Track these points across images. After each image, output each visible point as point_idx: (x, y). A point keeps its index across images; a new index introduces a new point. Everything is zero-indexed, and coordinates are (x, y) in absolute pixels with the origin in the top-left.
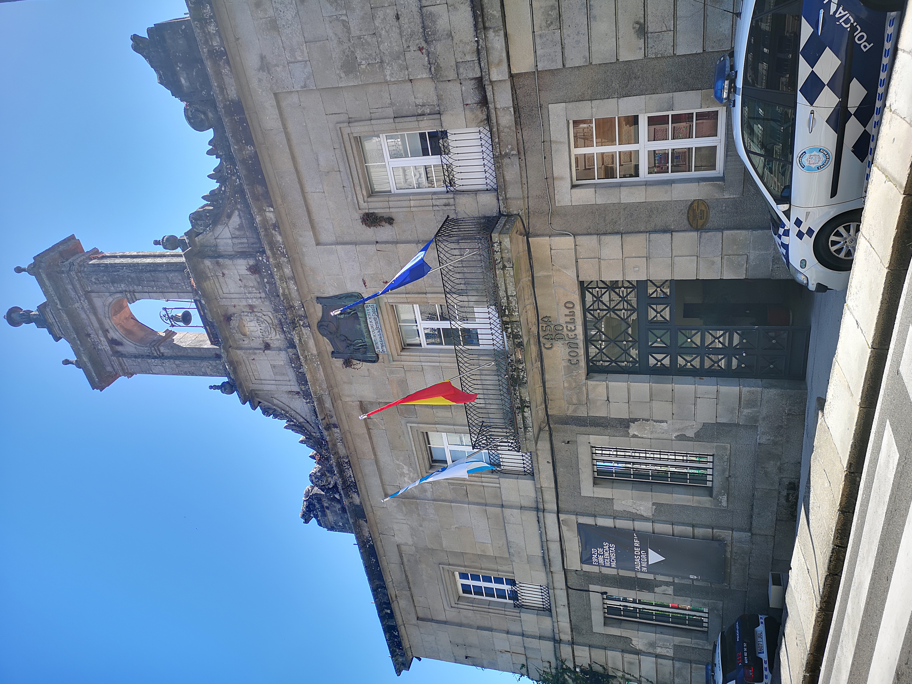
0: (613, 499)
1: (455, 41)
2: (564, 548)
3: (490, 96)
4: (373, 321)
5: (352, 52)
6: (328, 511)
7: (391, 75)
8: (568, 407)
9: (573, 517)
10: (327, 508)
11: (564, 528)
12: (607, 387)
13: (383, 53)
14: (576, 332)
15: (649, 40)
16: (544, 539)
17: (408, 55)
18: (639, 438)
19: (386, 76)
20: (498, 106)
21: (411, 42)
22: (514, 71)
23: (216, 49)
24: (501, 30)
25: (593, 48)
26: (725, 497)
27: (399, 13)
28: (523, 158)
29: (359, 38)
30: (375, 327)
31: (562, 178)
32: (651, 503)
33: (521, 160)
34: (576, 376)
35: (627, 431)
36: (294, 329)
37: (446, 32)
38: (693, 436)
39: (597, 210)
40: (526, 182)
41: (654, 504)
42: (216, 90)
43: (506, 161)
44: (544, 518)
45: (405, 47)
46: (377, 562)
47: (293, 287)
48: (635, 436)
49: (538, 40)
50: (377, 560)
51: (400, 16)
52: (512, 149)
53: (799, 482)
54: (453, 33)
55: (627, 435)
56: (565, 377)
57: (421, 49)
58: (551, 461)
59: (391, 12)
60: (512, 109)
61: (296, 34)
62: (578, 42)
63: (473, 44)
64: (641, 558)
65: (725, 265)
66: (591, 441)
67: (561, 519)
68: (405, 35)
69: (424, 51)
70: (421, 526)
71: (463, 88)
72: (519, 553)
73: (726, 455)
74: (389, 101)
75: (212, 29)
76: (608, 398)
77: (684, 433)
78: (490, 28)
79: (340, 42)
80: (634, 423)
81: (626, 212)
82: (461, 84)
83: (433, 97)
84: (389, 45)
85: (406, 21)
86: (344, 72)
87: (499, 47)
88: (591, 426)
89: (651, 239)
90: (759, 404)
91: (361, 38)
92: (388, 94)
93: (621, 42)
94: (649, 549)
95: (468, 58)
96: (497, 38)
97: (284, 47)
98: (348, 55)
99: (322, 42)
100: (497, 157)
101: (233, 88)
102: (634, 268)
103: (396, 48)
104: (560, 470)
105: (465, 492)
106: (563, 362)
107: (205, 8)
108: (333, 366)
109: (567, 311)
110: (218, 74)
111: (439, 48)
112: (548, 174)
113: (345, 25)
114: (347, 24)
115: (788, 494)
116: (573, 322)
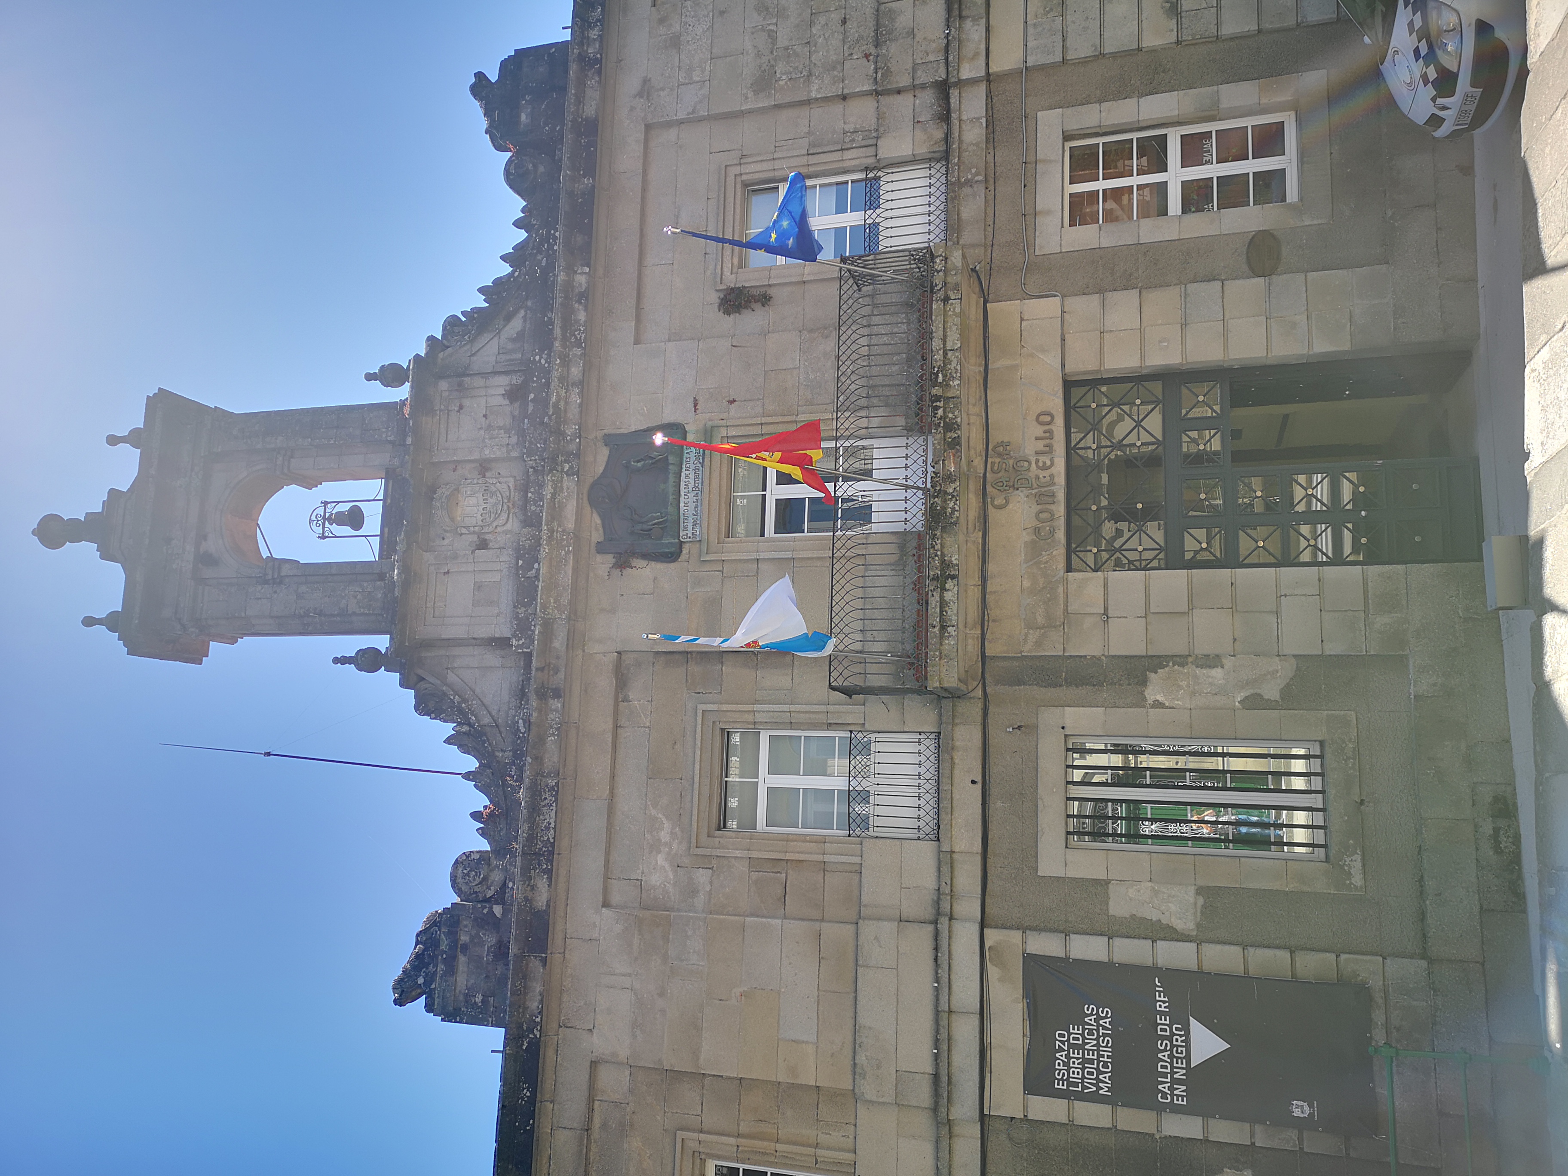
0: (1108, 882)
1: (917, 39)
2: (987, 1040)
3: (955, 103)
4: (692, 476)
5: (772, 66)
6: (462, 959)
7: (818, 91)
8: (1026, 635)
9: (1015, 937)
10: (465, 948)
11: (993, 972)
12: (1106, 586)
13: (815, 64)
14: (1053, 470)
15: (1183, 19)
16: (944, 1006)
17: (847, 65)
18: (1167, 707)
19: (811, 92)
20: (964, 117)
21: (856, 49)
22: (993, 69)
23: (589, 58)
24: (982, 18)
25: (1107, 35)
26: (1358, 857)
27: (848, 17)
28: (992, 188)
29: (786, 49)
30: (691, 486)
31: (1048, 212)
32: (1192, 890)
33: (987, 190)
34: (1046, 563)
35: (1142, 693)
36: (551, 471)
37: (906, 30)
38: (1278, 698)
39: (1101, 258)
40: (991, 223)
41: (1200, 891)
42: (571, 99)
43: (967, 190)
44: (950, 937)
45: (846, 55)
46: (532, 1100)
47: (575, 399)
48: (1158, 705)
49: (1031, 31)
50: (534, 1093)
51: (847, 20)
52: (977, 174)
53: (1514, 794)
54: (916, 30)
55: (1140, 702)
56: (1025, 565)
57: (867, 56)
58: (979, 779)
59: (836, 17)
60: (984, 120)
61: (701, 50)
62: (1085, 29)
63: (941, 41)
64: (1172, 1046)
65: (1314, 327)
66: (1068, 723)
67: (987, 945)
68: (849, 42)
69: (871, 58)
70: (662, 994)
71: (917, 102)
72: (878, 1067)
73: (1350, 740)
74: (806, 130)
75: (594, 34)
76: (1106, 609)
77: (1259, 691)
78: (968, 17)
79: (759, 55)
80: (1156, 672)
81: (1147, 258)
82: (915, 96)
83: (871, 120)
84: (825, 54)
85: (855, 24)
86: (754, 91)
87: (977, 38)
88: (1069, 684)
89: (1189, 292)
90: (1404, 602)
91: (788, 49)
92: (808, 120)
93: (1145, 24)
94: (1191, 1018)
95: (932, 58)
96: (976, 28)
97: (679, 67)
98: (765, 70)
99: (733, 58)
100: (953, 184)
101: (593, 103)
102: (1160, 342)
103: (834, 58)
104: (997, 805)
105: (780, 891)
106: (1024, 533)
107: (594, 9)
108: (591, 575)
109: (1039, 431)
110: (581, 84)
111: (893, 49)
112: (1027, 208)
113: (772, 36)
114: (774, 34)
115: (1496, 830)
116: (1049, 450)
